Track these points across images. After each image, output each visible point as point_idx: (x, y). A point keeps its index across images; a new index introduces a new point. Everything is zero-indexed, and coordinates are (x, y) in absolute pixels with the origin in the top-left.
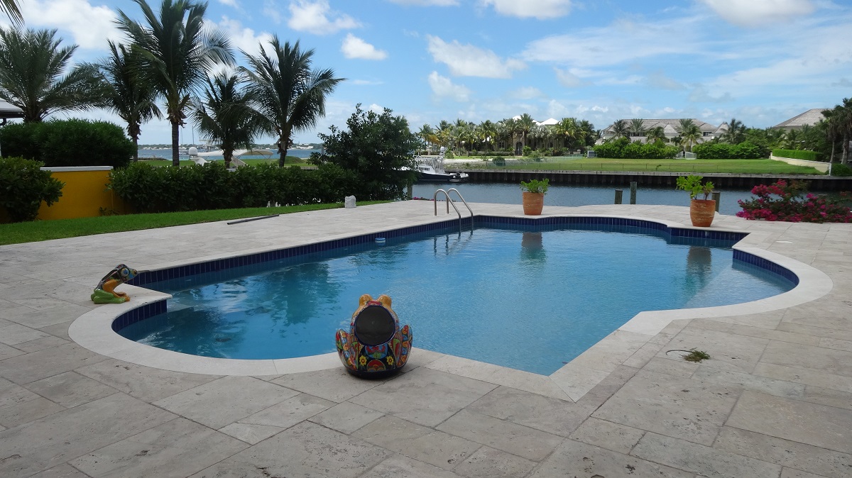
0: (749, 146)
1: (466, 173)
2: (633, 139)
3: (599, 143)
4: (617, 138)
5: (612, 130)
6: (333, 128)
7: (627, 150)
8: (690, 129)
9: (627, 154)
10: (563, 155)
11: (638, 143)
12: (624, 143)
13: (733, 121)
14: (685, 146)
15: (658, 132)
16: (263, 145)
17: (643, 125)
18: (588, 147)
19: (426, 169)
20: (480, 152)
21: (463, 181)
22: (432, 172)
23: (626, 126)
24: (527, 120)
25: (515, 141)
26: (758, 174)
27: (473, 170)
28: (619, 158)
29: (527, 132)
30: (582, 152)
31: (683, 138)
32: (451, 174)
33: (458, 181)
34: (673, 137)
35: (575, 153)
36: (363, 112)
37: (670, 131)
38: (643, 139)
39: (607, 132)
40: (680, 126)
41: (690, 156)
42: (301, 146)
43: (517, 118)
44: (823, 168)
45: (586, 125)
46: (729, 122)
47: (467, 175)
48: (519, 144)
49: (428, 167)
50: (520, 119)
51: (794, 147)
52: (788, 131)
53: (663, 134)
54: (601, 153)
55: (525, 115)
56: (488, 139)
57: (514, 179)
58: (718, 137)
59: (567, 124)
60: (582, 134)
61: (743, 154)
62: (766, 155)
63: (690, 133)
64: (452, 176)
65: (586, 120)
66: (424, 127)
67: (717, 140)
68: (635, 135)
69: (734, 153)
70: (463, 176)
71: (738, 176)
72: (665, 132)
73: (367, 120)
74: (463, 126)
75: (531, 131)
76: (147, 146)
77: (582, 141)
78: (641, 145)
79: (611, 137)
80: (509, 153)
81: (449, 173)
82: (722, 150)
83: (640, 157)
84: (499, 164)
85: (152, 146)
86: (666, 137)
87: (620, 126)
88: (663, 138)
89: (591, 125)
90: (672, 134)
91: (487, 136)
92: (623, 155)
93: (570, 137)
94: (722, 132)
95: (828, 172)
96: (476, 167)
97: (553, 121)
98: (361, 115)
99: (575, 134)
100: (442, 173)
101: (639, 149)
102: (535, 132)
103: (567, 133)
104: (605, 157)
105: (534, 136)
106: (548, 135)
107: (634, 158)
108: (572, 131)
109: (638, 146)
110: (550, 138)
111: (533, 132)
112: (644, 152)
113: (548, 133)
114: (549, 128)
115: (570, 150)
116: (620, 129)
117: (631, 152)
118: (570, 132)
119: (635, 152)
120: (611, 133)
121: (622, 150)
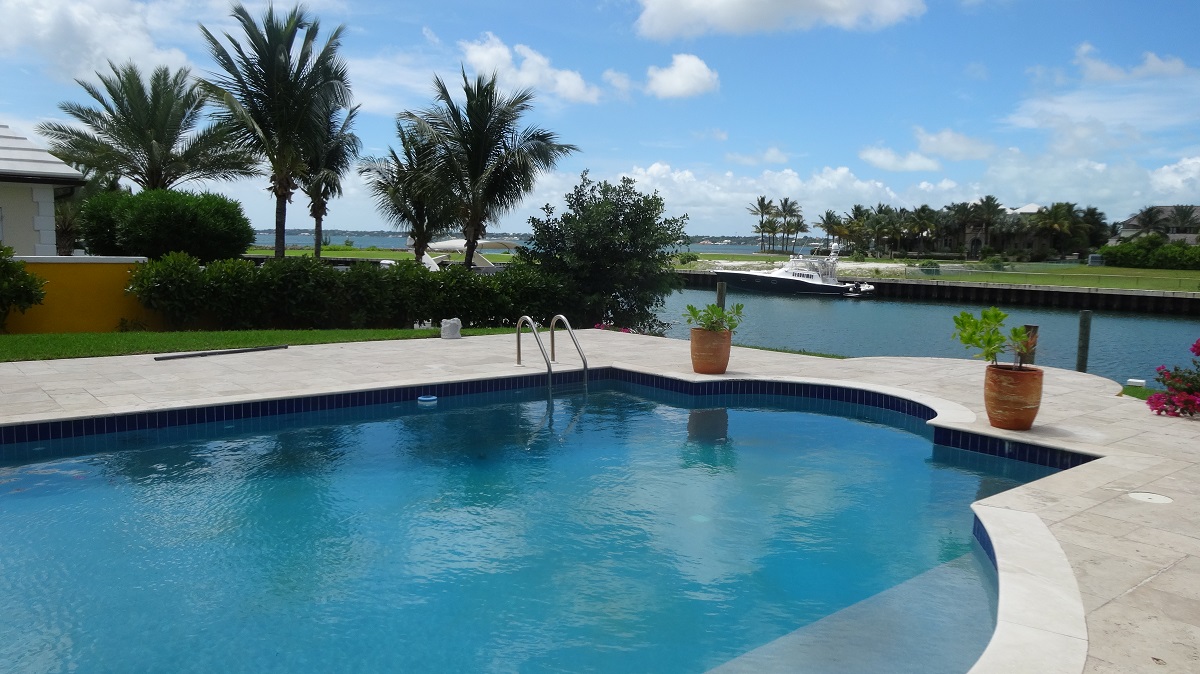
1: (870, 283)
2: (1174, 237)
3: (1112, 243)
4: (1143, 235)
5: (1135, 222)
6: (548, 209)
7: (1161, 255)
9: (1158, 260)
10: (1048, 260)
11: (1181, 243)
12: (1154, 244)
17: (1193, 215)
18: (1091, 249)
19: (808, 276)
21: (866, 296)
22: (817, 281)
23: (1161, 217)
24: (990, 204)
25: (969, 238)
27: (884, 280)
28: (1144, 267)
29: (989, 224)
30: (1080, 257)
32: (848, 285)
35: (1068, 258)
36: (592, 184)
38: (1191, 238)
39: (1127, 225)
43: (973, 201)
45: (1093, 215)
47: (872, 287)
48: (976, 242)
49: (811, 273)
50: (979, 203)
54: (1113, 260)
55: (988, 197)
56: (925, 234)
57: (948, 295)
59: (1057, 212)
60: (1082, 228)
64: (848, 288)
65: (1093, 206)
66: (828, 214)
68: (1179, 231)
70: (864, 288)
73: (598, 195)
74: (886, 214)
75: (996, 222)
77: (1082, 239)
78: (1185, 248)
79: (1135, 233)
80: (958, 255)
81: (844, 283)
83: (1184, 266)
84: (928, 272)
87: (1149, 217)
89: (1101, 214)
91: (922, 231)
92: (1152, 262)
93: (1062, 233)
96: (890, 276)
97: (1033, 208)
98: (590, 188)
99: (1070, 229)
100: (833, 283)
101: (1182, 253)
102: (1002, 224)
103: (1056, 226)
104: (1120, 266)
105: (1000, 230)
106: (1024, 230)
107: (1172, 268)
108: (1066, 224)
109: (1181, 249)
110: (1026, 234)
111: (1000, 224)
112: (1191, 259)
113: (1023, 226)
114: (1026, 219)
115: (1060, 252)
116: (1151, 221)
117: (1166, 258)
118: (1061, 225)
119: (1174, 259)
120: (1135, 227)
121: (1150, 255)
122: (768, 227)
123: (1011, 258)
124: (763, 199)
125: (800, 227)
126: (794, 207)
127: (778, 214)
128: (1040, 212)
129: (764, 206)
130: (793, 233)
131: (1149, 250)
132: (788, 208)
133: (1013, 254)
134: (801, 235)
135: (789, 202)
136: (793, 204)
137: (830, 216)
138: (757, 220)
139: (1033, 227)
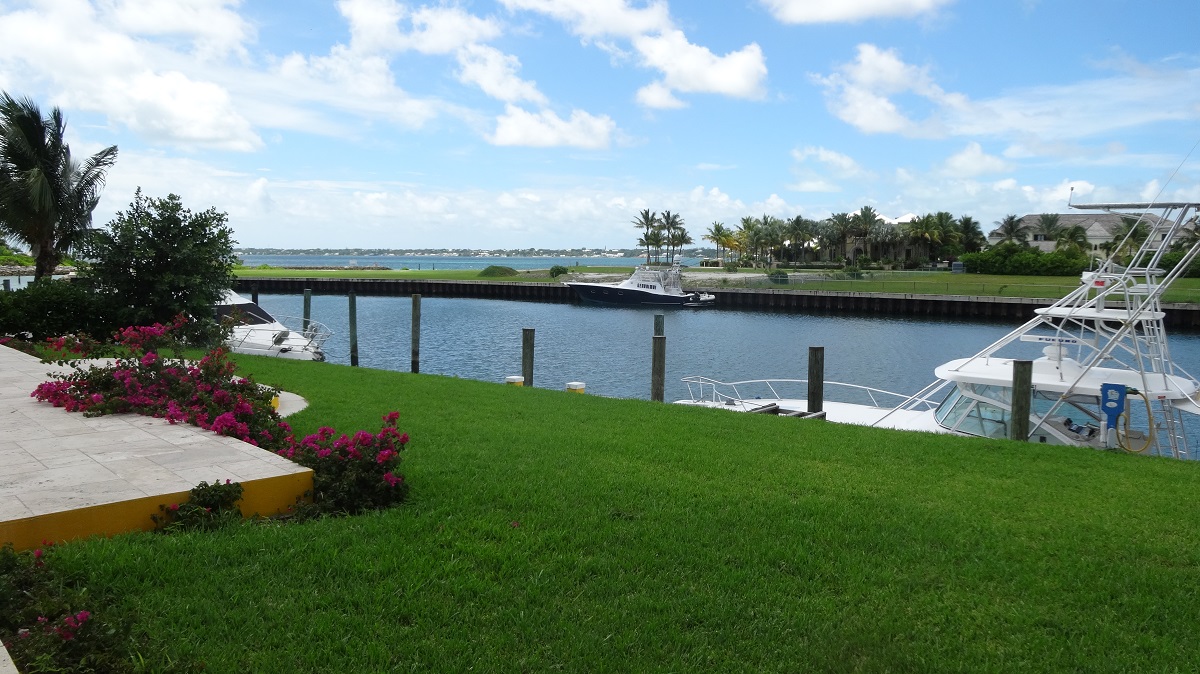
1: (710, 293)
4: (1006, 243)
5: (1001, 231)
7: (1016, 261)
10: (920, 268)
12: (1011, 251)
15: (1076, 233)
16: (557, 251)
19: (651, 287)
20: (792, 263)
21: (706, 306)
22: (660, 291)
23: (1022, 225)
24: (868, 215)
27: (730, 290)
28: (1003, 273)
29: (866, 234)
32: (688, 295)
33: (696, 304)
34: (1103, 242)
35: (939, 266)
37: (1097, 232)
38: (1049, 245)
39: (994, 234)
40: (1119, 224)
42: (608, 253)
43: (854, 212)
45: (967, 224)
47: (713, 297)
50: (860, 214)
53: (1085, 237)
54: (974, 267)
55: (866, 208)
60: (954, 237)
64: (689, 298)
65: (968, 216)
66: (716, 226)
70: (704, 297)
72: (1088, 233)
75: (871, 232)
76: (410, 251)
78: (1039, 255)
81: (687, 293)
83: (1037, 273)
85: (416, 251)
86: (1090, 241)
87: (1012, 226)
88: (1085, 245)
89: (976, 223)
90: (1101, 237)
93: (932, 241)
96: (736, 286)
97: (907, 218)
99: (941, 237)
100: (676, 293)
101: (1035, 260)
103: (927, 235)
104: (981, 272)
105: (876, 239)
106: (898, 239)
107: (1027, 274)
108: (937, 233)
109: (1034, 256)
110: (901, 242)
112: (1044, 265)
113: (897, 235)
115: (931, 260)
116: (1012, 229)
117: (1021, 264)
118: (931, 235)
119: (1028, 265)
120: (999, 235)
121: (1007, 262)
122: (653, 240)
123: (886, 267)
124: (647, 213)
125: (683, 239)
126: (677, 220)
127: (662, 227)
128: (913, 221)
129: (647, 219)
130: (677, 245)
131: (1005, 258)
132: (671, 221)
133: (889, 263)
134: (685, 247)
135: (671, 215)
136: (675, 217)
137: (718, 229)
138: (642, 232)
139: (906, 236)
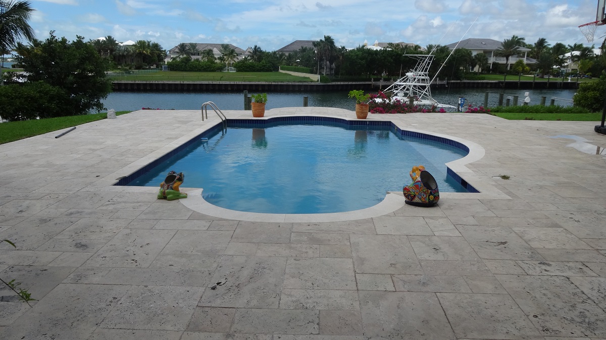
0: (266, 63)
2: (193, 57)
3: (167, 60)
4: (181, 56)
5: (177, 50)
7: (191, 65)
8: (229, 51)
9: (191, 68)
11: (197, 60)
12: (187, 60)
13: (256, 47)
14: (227, 63)
15: (209, 53)
17: (197, 48)
18: (161, 63)
23: (187, 48)
24: (110, 40)
26: (282, 82)
28: (186, 71)
29: (112, 51)
30: (157, 67)
31: (225, 57)
34: (219, 56)
35: (152, 67)
37: (217, 53)
38: (200, 57)
39: (172, 52)
40: (222, 48)
41: (231, 70)
43: (102, 39)
44: (315, 78)
45: (156, 46)
46: (253, 47)
50: (105, 40)
51: (291, 64)
52: (287, 54)
53: (213, 54)
54: (173, 68)
55: (109, 37)
58: (247, 57)
59: (142, 44)
60: (155, 53)
61: (264, 68)
62: (276, 69)
63: (230, 54)
67: (246, 58)
68: (193, 54)
69: (258, 68)
71: (271, 83)
77: (156, 58)
78: (200, 62)
79: (178, 55)
82: (251, 66)
83: (200, 70)
87: (182, 48)
88: (213, 57)
93: (148, 55)
94: (249, 54)
95: (318, 80)
97: (131, 43)
99: (150, 53)
101: (199, 65)
102: (119, 50)
103: (144, 52)
104: (176, 70)
105: (119, 54)
106: (130, 53)
108: (149, 51)
109: (198, 63)
110: (131, 56)
111: (118, 51)
112: (202, 67)
113: (130, 51)
114: (130, 48)
115: (148, 65)
116: (183, 50)
117: (193, 67)
118: (147, 52)
119: (196, 67)
121: (187, 66)
128: (135, 45)
131: (186, 63)
139: (134, 52)
